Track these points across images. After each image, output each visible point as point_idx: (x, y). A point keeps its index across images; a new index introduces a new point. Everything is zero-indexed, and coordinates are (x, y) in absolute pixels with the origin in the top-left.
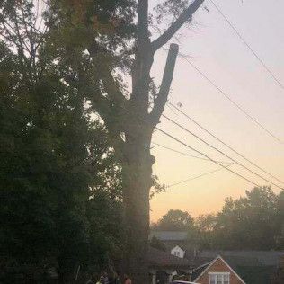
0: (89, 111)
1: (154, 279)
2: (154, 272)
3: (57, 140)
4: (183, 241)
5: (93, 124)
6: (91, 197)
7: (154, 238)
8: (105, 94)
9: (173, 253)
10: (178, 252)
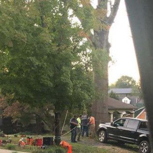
0: (71, 16)
1: (112, 115)
2: (112, 112)
3: (52, 34)
4: (129, 94)
5: (74, 24)
6: (74, 68)
7: (112, 92)
8: (81, 6)
9: (123, 101)
10: (126, 100)
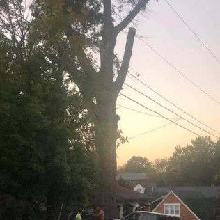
0: (67, 81)
1: (122, 209)
4: (143, 180)
5: (71, 92)
6: (71, 148)
8: (79, 68)
9: (135, 190)
10: (140, 189)
